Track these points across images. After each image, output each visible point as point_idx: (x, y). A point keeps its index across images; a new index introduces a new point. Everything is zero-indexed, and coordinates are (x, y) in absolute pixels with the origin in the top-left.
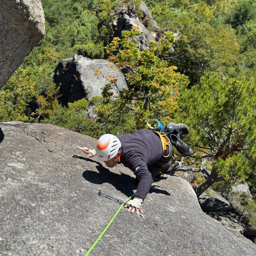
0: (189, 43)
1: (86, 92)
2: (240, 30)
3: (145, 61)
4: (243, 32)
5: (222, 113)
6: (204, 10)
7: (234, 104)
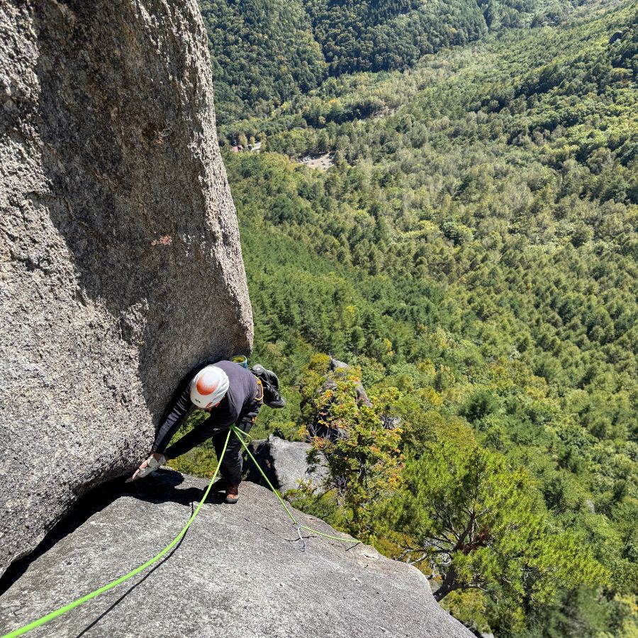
0: (414, 433)
1: (280, 484)
2: (478, 425)
3: (363, 419)
4: (482, 428)
5: (461, 491)
6: (432, 396)
7: (477, 478)
